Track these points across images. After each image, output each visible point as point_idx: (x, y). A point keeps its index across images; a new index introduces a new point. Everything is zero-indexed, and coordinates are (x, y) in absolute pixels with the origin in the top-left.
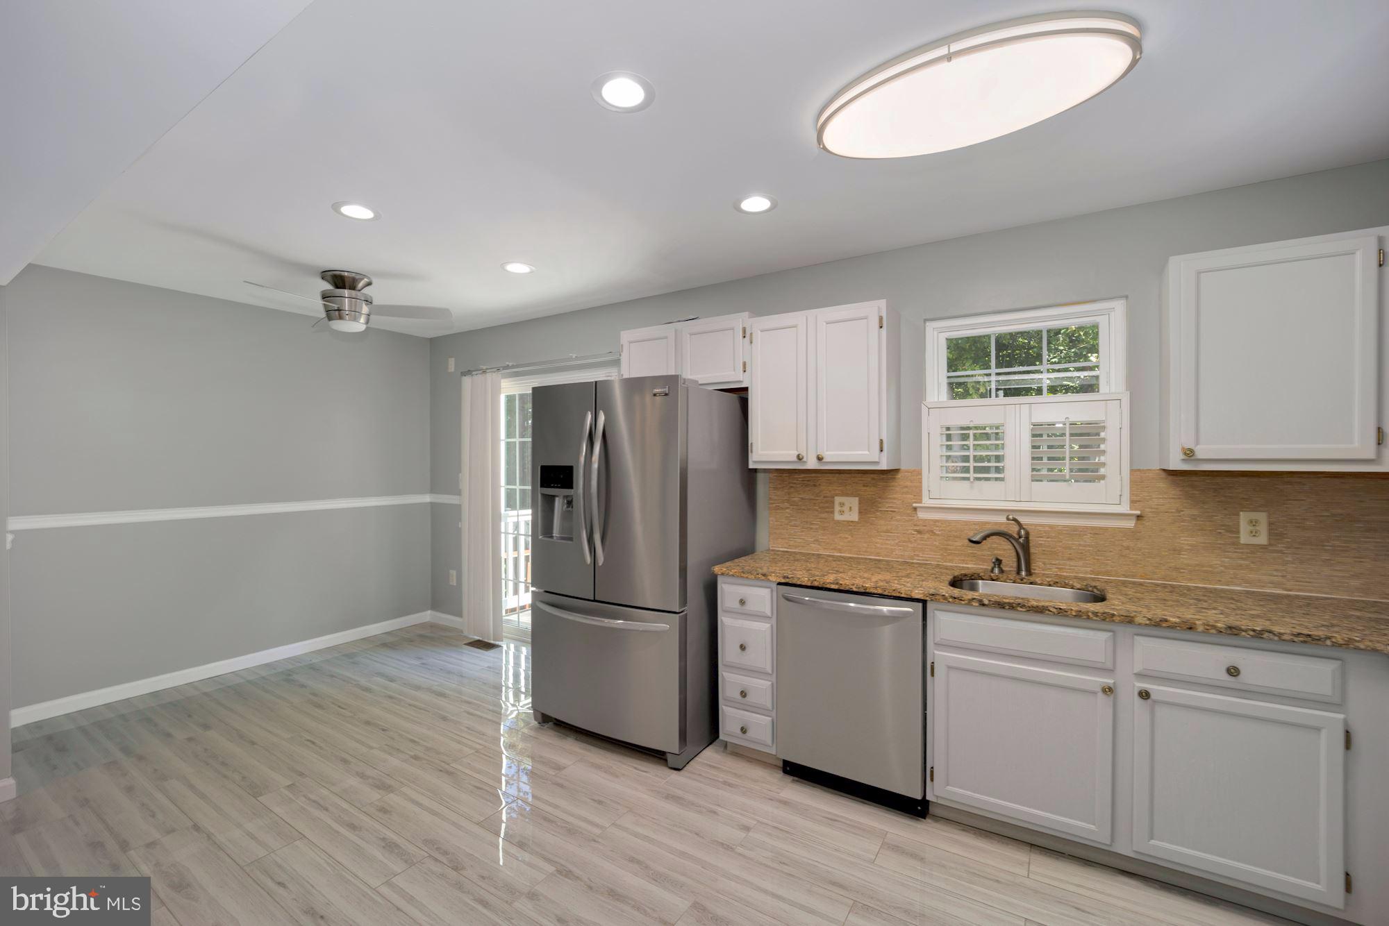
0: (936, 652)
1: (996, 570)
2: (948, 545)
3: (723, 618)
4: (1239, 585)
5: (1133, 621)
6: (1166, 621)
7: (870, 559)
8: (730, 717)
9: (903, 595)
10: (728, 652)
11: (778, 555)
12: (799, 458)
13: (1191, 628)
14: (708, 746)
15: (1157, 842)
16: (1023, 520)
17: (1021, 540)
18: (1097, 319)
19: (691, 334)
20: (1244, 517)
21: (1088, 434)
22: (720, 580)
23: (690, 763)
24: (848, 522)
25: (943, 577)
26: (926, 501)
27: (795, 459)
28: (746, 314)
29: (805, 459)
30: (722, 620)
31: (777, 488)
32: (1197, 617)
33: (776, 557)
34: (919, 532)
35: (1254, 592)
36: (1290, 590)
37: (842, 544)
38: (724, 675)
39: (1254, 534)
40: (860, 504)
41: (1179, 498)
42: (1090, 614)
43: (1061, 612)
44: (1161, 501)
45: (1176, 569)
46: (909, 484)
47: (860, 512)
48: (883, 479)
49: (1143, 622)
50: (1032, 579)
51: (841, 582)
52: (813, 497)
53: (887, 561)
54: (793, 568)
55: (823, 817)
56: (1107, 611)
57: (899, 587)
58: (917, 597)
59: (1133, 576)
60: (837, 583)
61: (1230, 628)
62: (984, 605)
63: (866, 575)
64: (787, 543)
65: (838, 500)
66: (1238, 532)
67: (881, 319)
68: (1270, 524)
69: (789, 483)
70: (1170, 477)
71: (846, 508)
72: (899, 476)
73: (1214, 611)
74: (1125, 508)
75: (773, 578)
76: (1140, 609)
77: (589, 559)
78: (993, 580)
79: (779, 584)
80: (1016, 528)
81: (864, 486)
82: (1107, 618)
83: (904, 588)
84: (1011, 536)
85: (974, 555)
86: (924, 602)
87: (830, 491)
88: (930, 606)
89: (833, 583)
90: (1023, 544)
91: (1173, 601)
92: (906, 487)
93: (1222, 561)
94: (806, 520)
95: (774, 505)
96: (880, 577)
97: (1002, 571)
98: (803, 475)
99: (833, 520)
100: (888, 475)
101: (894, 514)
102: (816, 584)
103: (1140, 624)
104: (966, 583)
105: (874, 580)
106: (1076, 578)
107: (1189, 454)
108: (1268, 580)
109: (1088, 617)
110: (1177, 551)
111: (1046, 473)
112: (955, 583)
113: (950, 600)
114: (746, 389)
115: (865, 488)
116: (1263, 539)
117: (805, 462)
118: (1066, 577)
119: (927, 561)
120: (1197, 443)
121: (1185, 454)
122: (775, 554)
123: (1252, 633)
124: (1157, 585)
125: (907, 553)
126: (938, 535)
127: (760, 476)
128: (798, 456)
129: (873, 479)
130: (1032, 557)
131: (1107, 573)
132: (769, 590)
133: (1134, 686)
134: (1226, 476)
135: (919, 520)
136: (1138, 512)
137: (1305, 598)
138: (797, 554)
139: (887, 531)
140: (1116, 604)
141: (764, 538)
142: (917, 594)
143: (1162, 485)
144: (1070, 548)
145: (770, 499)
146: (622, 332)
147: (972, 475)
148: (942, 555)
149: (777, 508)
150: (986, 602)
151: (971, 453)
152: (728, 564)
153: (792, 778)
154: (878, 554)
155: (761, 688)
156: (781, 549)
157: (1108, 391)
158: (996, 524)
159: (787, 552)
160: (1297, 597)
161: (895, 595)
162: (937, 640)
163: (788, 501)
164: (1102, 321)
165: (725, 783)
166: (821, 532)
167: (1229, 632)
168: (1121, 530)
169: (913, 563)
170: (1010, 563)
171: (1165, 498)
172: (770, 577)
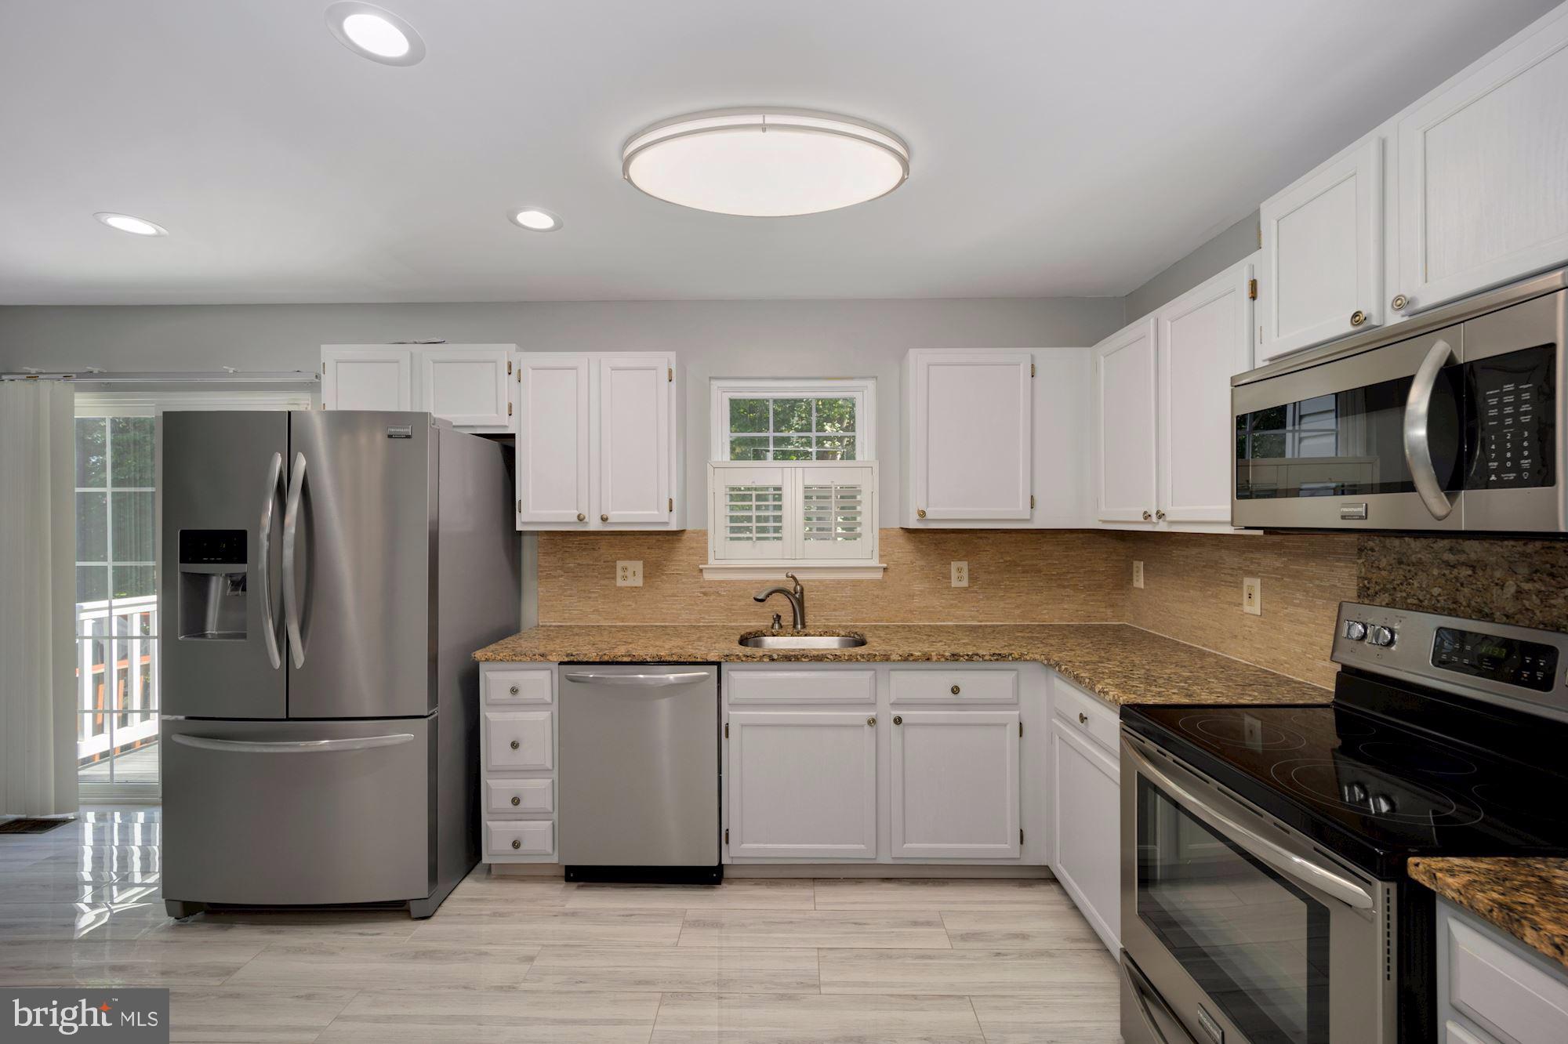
0: (730, 713)
1: (777, 626)
2: (732, 605)
3: (487, 714)
4: (951, 621)
5: (890, 659)
6: (912, 655)
7: (656, 626)
8: (496, 835)
9: (699, 660)
10: (493, 752)
11: (552, 631)
12: (580, 518)
13: (928, 659)
14: (466, 876)
15: (909, 845)
16: (799, 577)
17: (797, 596)
18: (854, 395)
19: (435, 362)
20: (954, 565)
21: (849, 497)
22: (483, 667)
23: (444, 904)
24: (631, 588)
25: (732, 638)
26: (712, 562)
27: (575, 519)
28: (513, 346)
29: (586, 520)
30: (486, 717)
31: (547, 553)
32: (932, 649)
33: (552, 633)
34: (705, 594)
35: (960, 625)
36: (981, 622)
37: (625, 612)
38: (487, 781)
39: (960, 579)
40: (644, 568)
41: (912, 552)
42: (858, 657)
43: (837, 658)
44: (900, 555)
45: (911, 611)
46: (695, 545)
47: (644, 577)
48: (668, 540)
49: (897, 659)
50: (806, 631)
51: (634, 654)
52: (591, 563)
53: (674, 627)
54: (574, 644)
55: (620, 916)
56: (871, 652)
57: (694, 651)
58: (712, 660)
59: (882, 621)
60: (629, 655)
61: (953, 655)
62: (773, 660)
63: (657, 643)
64: (561, 616)
65: (620, 564)
66: (950, 578)
67: (670, 372)
68: (970, 570)
69: (563, 547)
70: (907, 534)
71: (629, 573)
72: (685, 537)
73: (941, 644)
74: (875, 562)
75: (555, 658)
76: (893, 648)
77: (277, 661)
78: (774, 636)
79: (561, 663)
80: (793, 584)
81: (648, 548)
82: (871, 658)
83: (700, 652)
84: (789, 592)
85: (756, 613)
86: (718, 664)
87: (611, 556)
88: (723, 667)
89: (625, 656)
90: (797, 598)
91: (913, 639)
92: (692, 548)
93: (941, 603)
94: (583, 588)
95: (545, 574)
96: (673, 643)
97: (781, 627)
98: (579, 538)
99: (615, 586)
100: (674, 536)
101: (679, 577)
102: (606, 658)
103: (894, 661)
104: (751, 641)
105: (667, 647)
106: (840, 626)
107: (922, 514)
108: (968, 615)
109: (857, 660)
110: (912, 596)
111: (815, 532)
112: (743, 641)
113: (744, 659)
114: (513, 436)
115: (649, 551)
116: (965, 583)
117: (587, 523)
118: (833, 626)
119: (713, 622)
120: (928, 507)
121: (920, 515)
122: (548, 630)
123: (966, 658)
124: (899, 627)
125: (693, 617)
126: (724, 596)
127: (526, 540)
128: (579, 516)
129: (658, 541)
130: (806, 610)
131: (863, 620)
132: (549, 671)
133: (890, 714)
134: (942, 533)
135: (705, 581)
136: (885, 565)
137: (991, 626)
138: (574, 628)
139: (674, 595)
140: (875, 646)
141: (532, 612)
142: (712, 657)
143: (901, 540)
144: (835, 600)
145: (540, 566)
146: (324, 347)
147: (754, 535)
148: (727, 615)
149: (548, 576)
150: (775, 657)
151: (754, 513)
152: (492, 647)
153: (576, 884)
154: (664, 620)
155: (539, 791)
156: (554, 624)
157: (862, 459)
158: (775, 581)
159: (561, 626)
160: (986, 626)
161: (691, 660)
162: (732, 700)
163: (562, 568)
164: (858, 396)
165: (495, 914)
166: (600, 601)
167: (953, 659)
168: (872, 581)
169: (699, 626)
170: (787, 619)
171: (904, 551)
172: (550, 657)
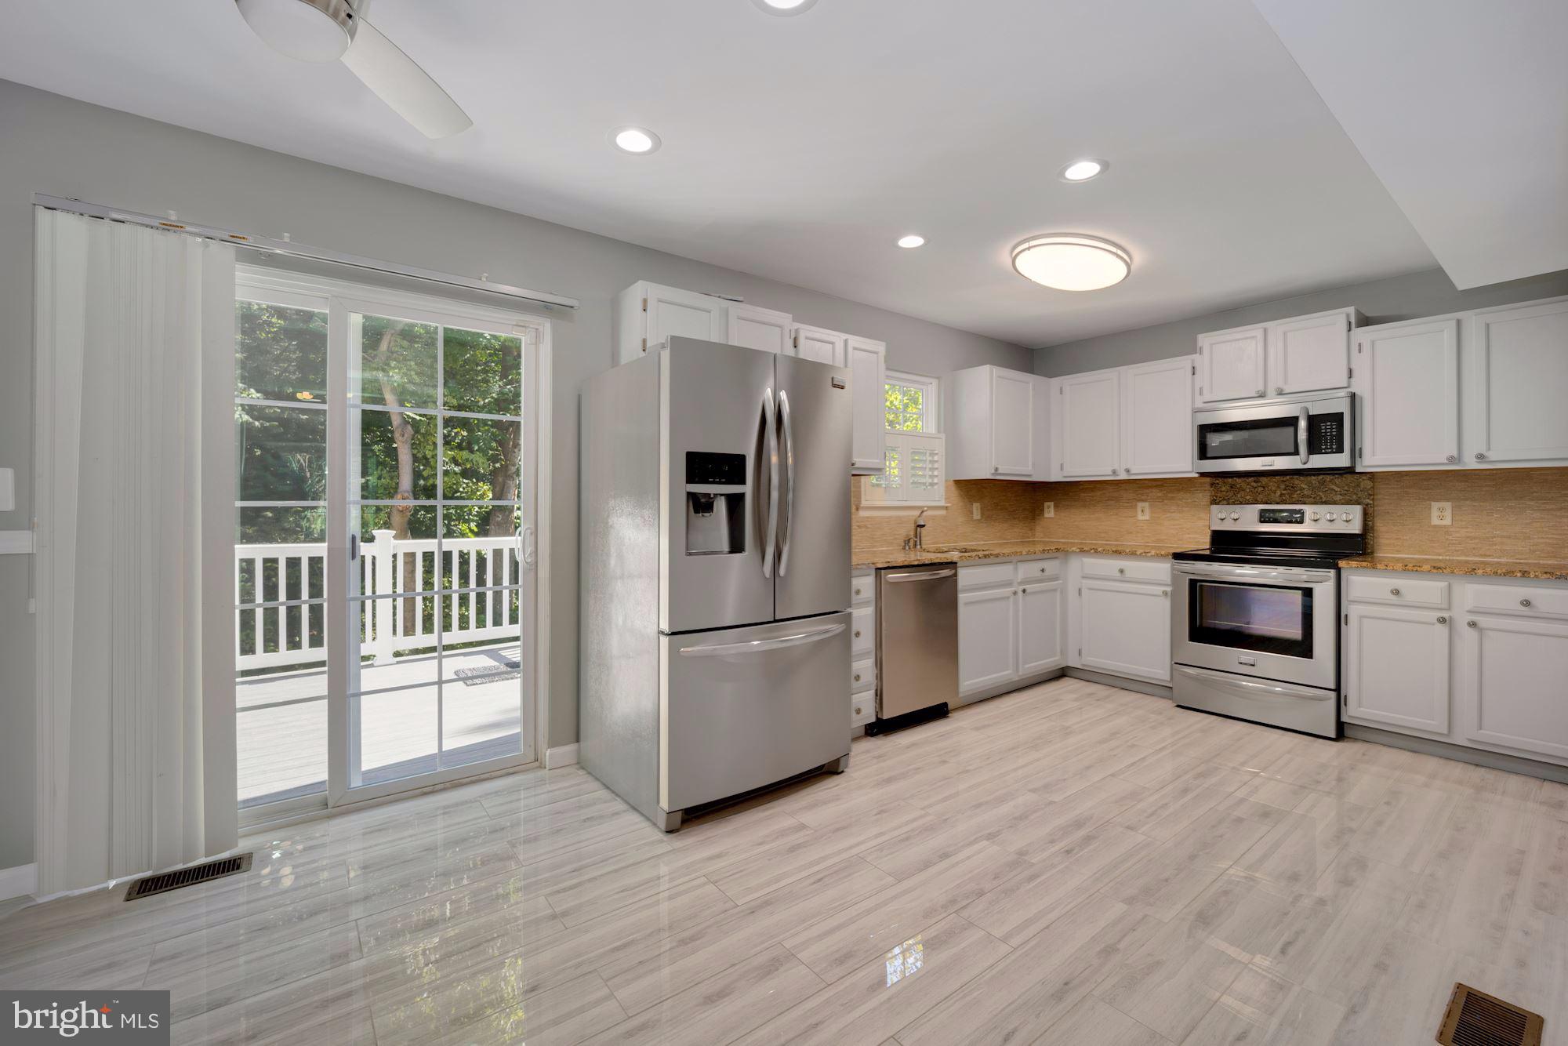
2: (874, 535)
18: (922, 387)
19: (739, 318)
20: (975, 505)
26: (864, 502)
28: (790, 317)
34: (859, 527)
41: (958, 496)
44: (953, 498)
45: (957, 536)
66: (973, 514)
67: (884, 357)
68: (981, 509)
74: (943, 503)
77: (767, 572)
79: (878, 569)
93: (970, 530)
97: (910, 548)
110: (958, 526)
126: (869, 528)
136: (947, 505)
143: (953, 488)
153: (880, 736)
155: (868, 667)
171: (955, 496)
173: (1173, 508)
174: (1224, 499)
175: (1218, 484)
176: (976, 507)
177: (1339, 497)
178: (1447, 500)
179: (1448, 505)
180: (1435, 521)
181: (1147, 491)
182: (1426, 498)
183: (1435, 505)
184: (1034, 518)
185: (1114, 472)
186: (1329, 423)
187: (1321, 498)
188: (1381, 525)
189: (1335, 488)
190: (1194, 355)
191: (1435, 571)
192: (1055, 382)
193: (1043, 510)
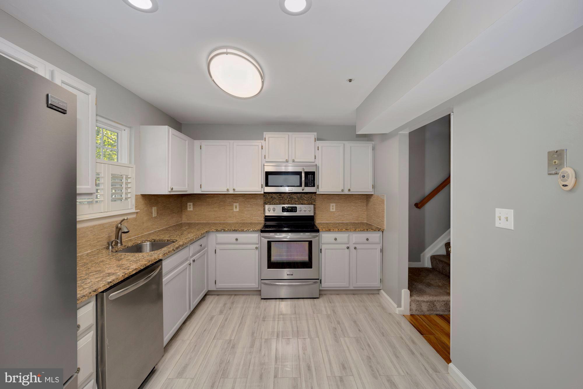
173: (249, 206)
174: (269, 202)
175: (266, 196)
176: (154, 210)
177: (306, 202)
178: (334, 203)
179: (334, 204)
180: (331, 210)
181: (238, 198)
182: (329, 202)
183: (331, 204)
184: (182, 211)
185: (228, 190)
186: (311, 175)
187: (301, 202)
188: (317, 212)
189: (305, 199)
190: (262, 141)
191: (346, 231)
192: (197, 143)
193: (187, 207)
